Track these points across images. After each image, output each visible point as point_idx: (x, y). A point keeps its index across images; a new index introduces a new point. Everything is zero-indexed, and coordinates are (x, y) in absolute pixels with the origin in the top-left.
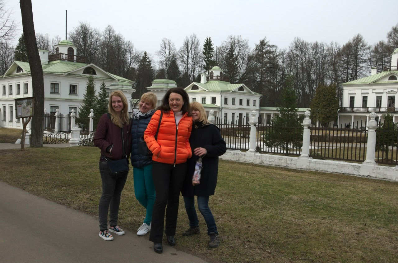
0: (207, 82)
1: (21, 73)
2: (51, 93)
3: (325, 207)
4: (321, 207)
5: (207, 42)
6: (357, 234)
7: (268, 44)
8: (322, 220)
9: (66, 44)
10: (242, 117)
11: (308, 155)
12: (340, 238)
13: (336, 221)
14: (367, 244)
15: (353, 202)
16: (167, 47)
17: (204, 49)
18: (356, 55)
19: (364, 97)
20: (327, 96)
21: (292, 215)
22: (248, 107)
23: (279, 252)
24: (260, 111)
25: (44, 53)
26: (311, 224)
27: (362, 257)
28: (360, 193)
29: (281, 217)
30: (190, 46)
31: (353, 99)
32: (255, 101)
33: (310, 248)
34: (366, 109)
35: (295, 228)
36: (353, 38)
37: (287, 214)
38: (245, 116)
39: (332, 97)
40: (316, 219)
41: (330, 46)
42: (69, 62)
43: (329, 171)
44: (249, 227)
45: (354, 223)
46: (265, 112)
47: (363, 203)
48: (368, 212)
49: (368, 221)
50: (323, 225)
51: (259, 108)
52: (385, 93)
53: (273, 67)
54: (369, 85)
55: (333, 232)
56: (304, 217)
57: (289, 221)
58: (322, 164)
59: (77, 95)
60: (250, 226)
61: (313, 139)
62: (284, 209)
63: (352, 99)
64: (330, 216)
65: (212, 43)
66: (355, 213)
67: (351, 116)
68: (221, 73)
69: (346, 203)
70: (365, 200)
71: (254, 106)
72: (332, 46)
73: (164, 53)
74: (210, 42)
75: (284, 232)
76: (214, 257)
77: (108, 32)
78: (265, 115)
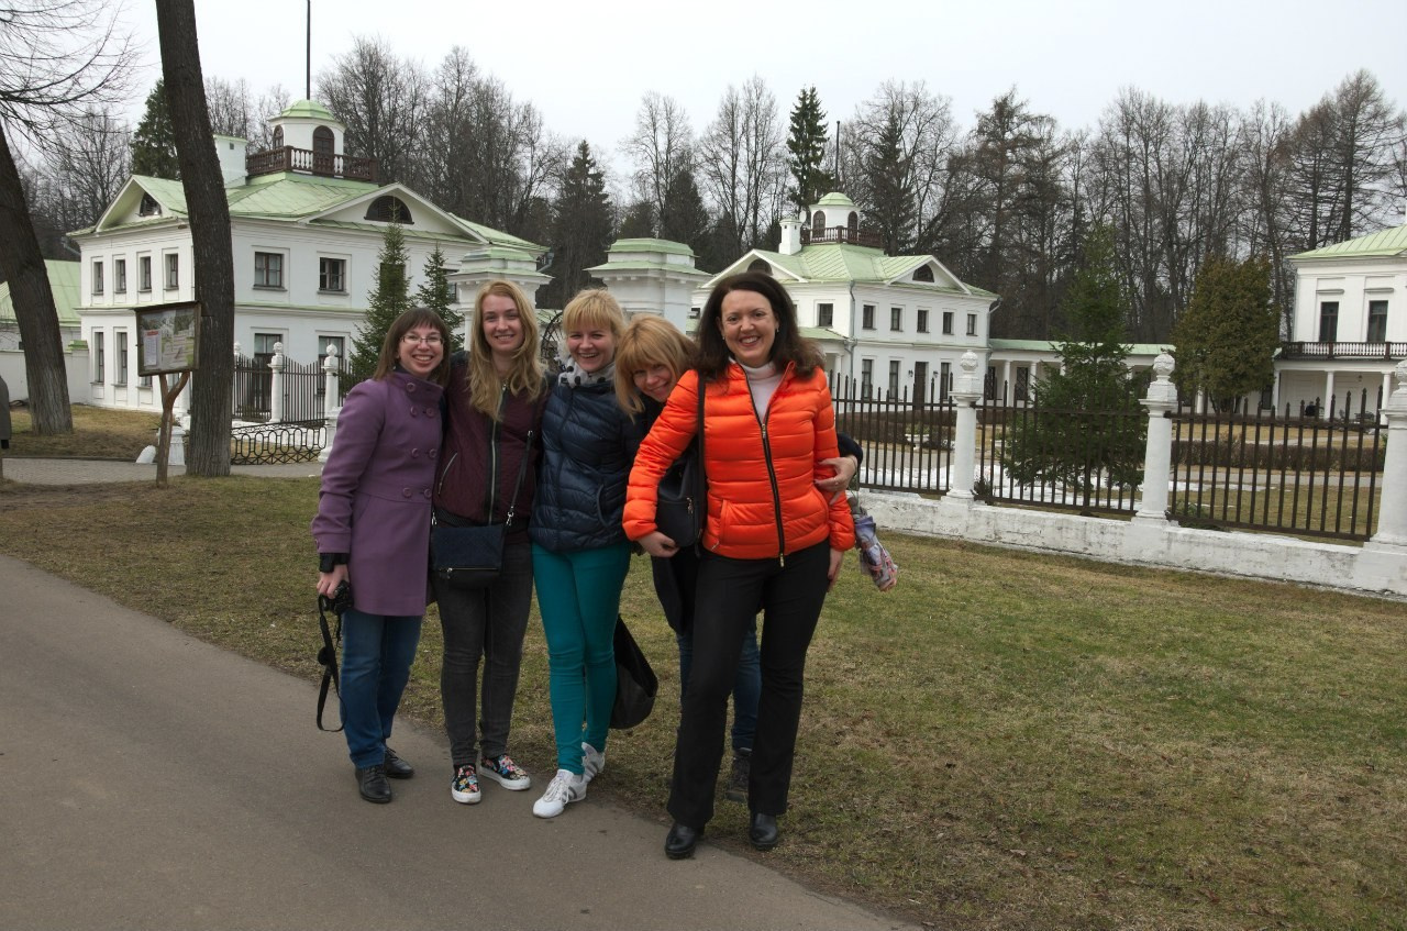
0: (802, 251)
1: (155, 217)
2: (257, 287)
3: (1223, 701)
4: (1210, 700)
5: (804, 105)
6: (1341, 799)
7: (1024, 111)
8: (1214, 745)
9: (308, 115)
10: (924, 375)
11: (1162, 514)
12: (1280, 813)
13: (1264, 752)
14: (1380, 838)
15: (1328, 686)
16: (662, 124)
17: (793, 129)
18: (1348, 150)
19: (1373, 304)
20: (1235, 300)
21: (1104, 727)
22: (948, 339)
23: (1058, 857)
24: (989, 354)
25: (232, 147)
26: (1171, 762)
27: (1360, 882)
28: (1353, 651)
29: (1066, 732)
30: (741, 120)
31: (1332, 311)
32: (974, 316)
33: (1170, 845)
34: (1380, 350)
35: (1116, 772)
36: (1339, 86)
37: (1085, 723)
38: (935, 373)
39: (1255, 304)
40: (1192, 744)
41: (1250, 119)
42: (320, 180)
43: (1240, 571)
44: (949, 766)
45: (1330, 758)
46: (1010, 358)
47: (1363, 689)
48: (1384, 721)
49: (1383, 756)
50: (1215, 764)
51: (989, 343)
53: (1041, 194)
54: (1396, 260)
55: (1251, 790)
56: (1145, 733)
57: (1092, 750)
58: (1214, 545)
59: (347, 295)
60: (954, 762)
61: (1181, 455)
62: (1074, 706)
63: (1329, 313)
64: (1243, 734)
65: (821, 109)
66: (1336, 723)
67: (1325, 374)
68: (853, 217)
69: (1302, 687)
70: (1373, 680)
71: (968, 334)
72: (1260, 116)
73: (651, 145)
74: (814, 106)
75: (1076, 787)
76: (824, 868)
77: (454, 71)
78: (1007, 368)
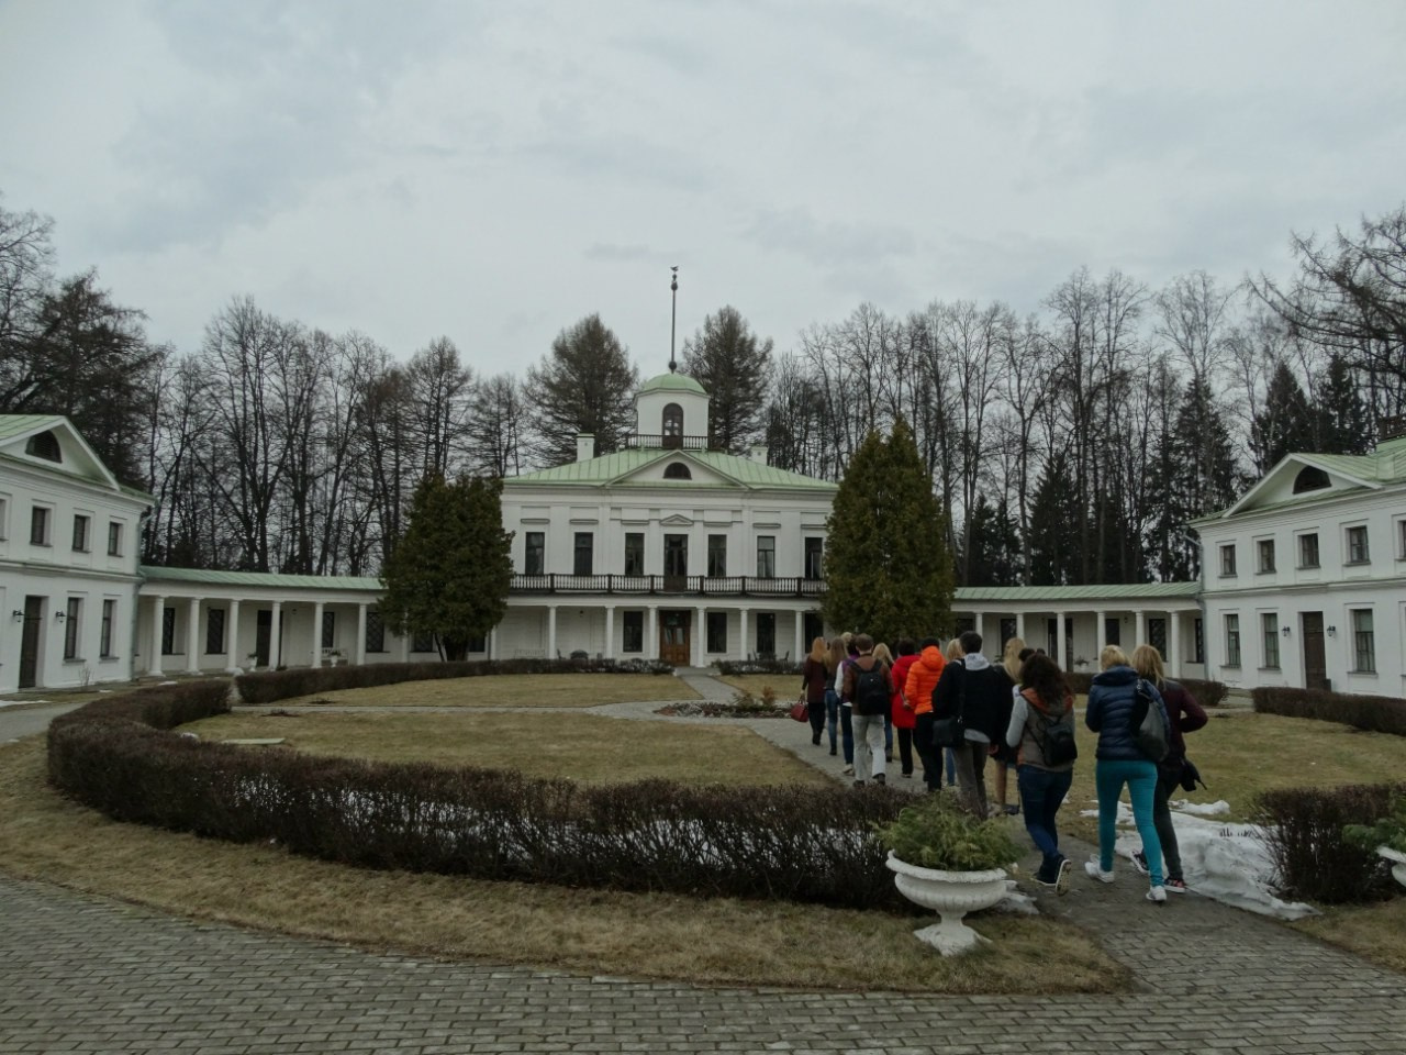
10: (39, 619)
24: (139, 585)
31: (537, 542)
32: (117, 526)
46: (199, 595)
52: (654, 525)
54: (600, 490)
67: (545, 611)
71: (110, 554)
78: (195, 609)
